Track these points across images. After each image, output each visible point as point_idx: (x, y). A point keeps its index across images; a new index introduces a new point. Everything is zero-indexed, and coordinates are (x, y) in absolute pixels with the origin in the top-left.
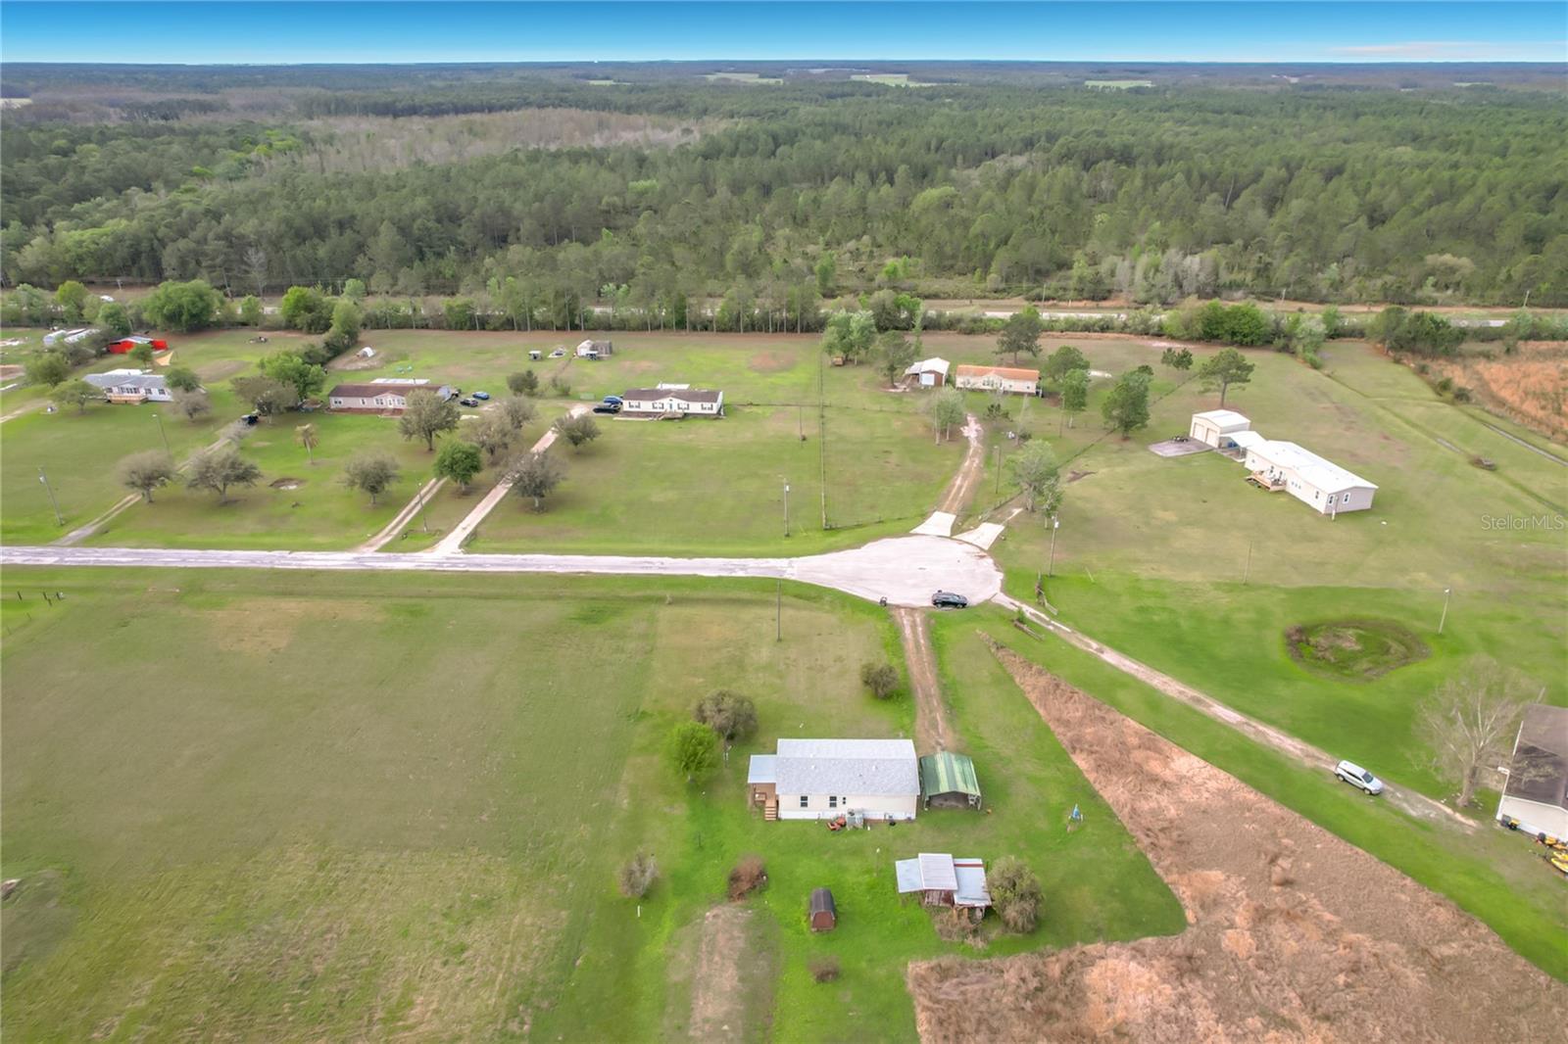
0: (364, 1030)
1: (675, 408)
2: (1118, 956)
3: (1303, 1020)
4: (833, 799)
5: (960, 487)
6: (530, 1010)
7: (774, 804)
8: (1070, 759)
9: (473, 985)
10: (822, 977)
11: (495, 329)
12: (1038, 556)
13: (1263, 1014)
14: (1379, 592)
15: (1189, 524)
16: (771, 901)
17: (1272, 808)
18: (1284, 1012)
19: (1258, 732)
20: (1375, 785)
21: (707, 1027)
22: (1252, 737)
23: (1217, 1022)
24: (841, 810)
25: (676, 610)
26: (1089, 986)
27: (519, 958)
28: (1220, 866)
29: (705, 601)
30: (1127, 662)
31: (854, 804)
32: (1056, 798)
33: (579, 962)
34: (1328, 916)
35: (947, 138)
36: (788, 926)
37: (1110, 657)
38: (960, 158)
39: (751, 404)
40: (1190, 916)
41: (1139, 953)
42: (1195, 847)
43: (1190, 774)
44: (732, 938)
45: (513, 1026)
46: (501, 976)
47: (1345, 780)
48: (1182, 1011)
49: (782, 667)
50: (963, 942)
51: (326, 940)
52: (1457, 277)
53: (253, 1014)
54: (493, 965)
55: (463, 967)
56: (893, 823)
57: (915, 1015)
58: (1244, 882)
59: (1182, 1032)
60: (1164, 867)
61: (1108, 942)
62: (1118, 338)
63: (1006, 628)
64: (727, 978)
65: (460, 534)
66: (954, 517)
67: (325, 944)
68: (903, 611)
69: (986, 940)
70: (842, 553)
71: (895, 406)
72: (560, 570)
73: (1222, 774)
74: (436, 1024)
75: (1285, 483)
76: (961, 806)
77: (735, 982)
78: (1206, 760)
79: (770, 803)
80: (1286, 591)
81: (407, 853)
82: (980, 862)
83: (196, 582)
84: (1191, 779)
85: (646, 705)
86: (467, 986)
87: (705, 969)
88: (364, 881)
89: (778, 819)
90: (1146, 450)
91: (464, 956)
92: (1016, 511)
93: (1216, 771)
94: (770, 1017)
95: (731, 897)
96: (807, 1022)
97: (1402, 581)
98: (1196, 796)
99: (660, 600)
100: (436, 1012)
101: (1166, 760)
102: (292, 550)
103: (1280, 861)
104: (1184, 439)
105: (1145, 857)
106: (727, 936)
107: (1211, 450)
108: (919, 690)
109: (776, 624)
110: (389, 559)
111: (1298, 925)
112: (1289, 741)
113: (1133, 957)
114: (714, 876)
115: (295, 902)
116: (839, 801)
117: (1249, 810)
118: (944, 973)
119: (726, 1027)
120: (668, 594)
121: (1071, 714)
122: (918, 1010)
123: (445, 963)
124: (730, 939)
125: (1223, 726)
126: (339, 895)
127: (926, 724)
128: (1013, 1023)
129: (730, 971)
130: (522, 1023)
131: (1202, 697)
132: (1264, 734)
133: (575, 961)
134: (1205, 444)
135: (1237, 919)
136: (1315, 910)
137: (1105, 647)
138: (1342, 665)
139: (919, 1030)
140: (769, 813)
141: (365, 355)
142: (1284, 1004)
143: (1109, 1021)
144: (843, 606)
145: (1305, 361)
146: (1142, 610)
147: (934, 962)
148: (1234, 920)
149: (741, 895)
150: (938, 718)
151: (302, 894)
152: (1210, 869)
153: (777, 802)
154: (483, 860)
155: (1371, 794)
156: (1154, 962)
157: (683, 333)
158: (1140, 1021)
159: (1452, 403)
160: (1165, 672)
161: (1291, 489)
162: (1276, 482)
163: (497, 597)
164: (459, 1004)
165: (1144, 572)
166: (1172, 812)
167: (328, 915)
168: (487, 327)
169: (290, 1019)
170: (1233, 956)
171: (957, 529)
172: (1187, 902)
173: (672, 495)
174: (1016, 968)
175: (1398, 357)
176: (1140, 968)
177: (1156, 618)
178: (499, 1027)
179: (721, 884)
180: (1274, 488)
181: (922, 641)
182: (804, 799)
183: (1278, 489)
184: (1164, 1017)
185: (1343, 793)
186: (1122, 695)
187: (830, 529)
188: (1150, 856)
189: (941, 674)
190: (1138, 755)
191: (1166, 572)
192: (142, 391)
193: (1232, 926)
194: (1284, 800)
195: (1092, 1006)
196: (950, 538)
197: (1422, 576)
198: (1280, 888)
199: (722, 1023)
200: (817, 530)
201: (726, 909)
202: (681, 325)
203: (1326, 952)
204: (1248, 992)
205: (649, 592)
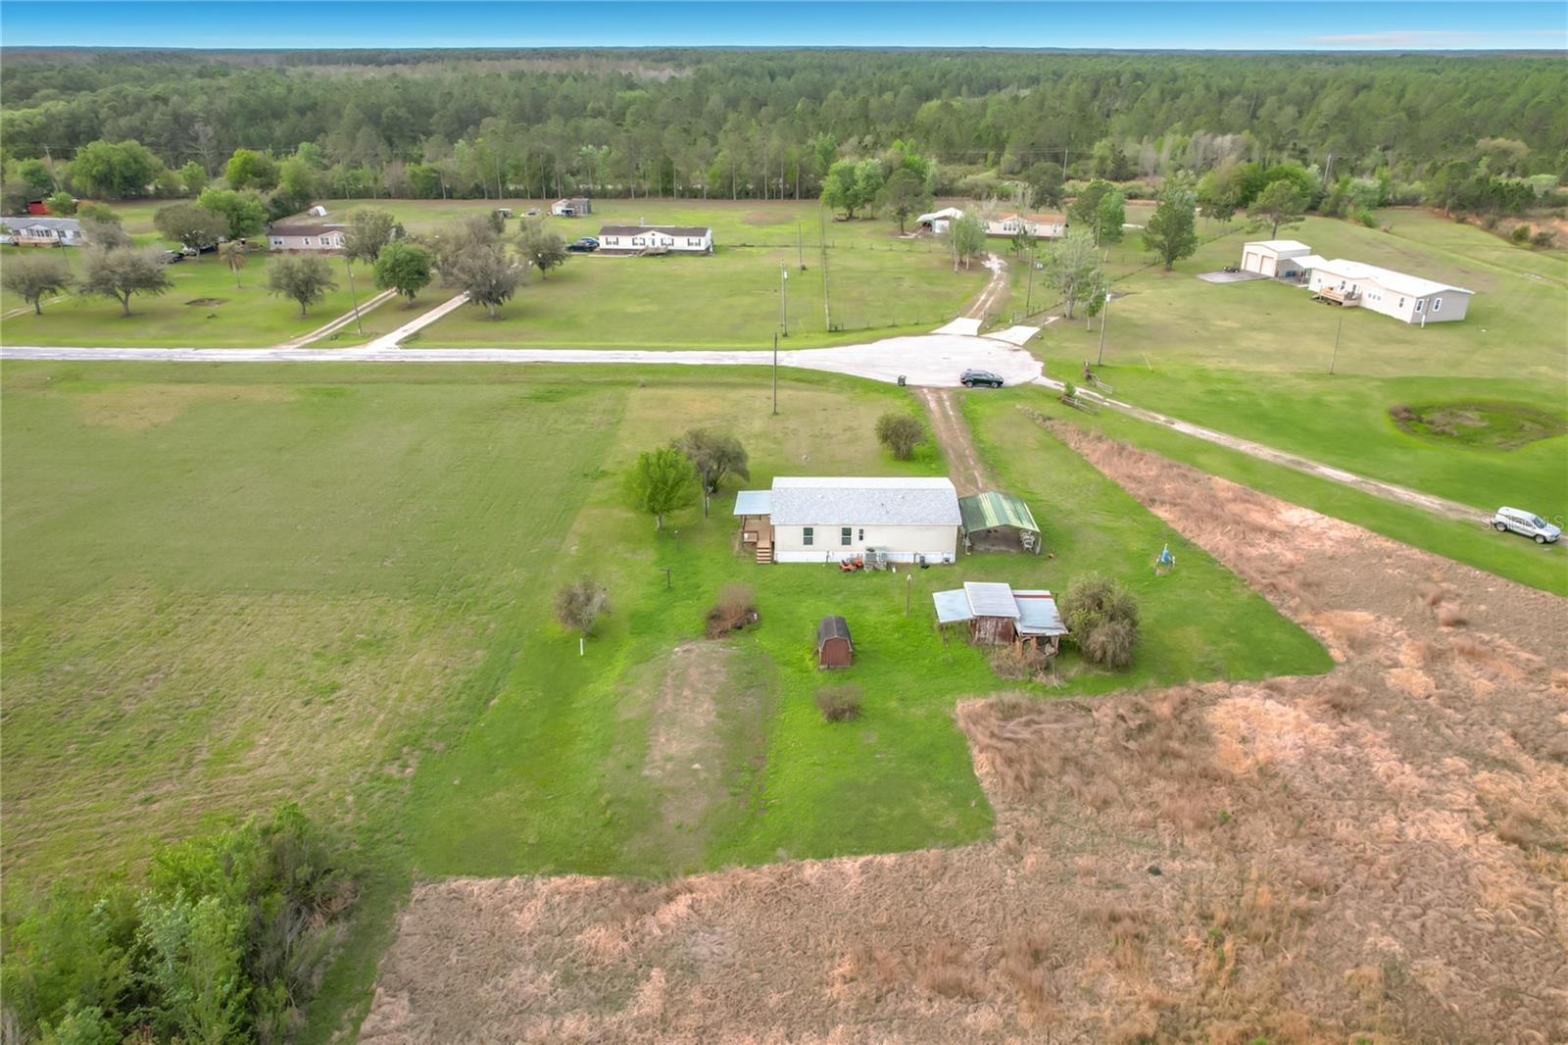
0: (176, 773)
1: (658, 244)
2: (1248, 694)
3: (1525, 760)
4: (847, 532)
5: (985, 301)
6: (417, 753)
7: (768, 545)
8: (1149, 512)
9: (340, 726)
10: (835, 716)
11: (464, 198)
12: (1081, 350)
13: (1463, 753)
14: (1495, 381)
15: (1254, 329)
16: (764, 640)
17: (1416, 553)
18: (1495, 751)
19: (1381, 490)
20: (1549, 531)
21: (669, 766)
22: (1375, 493)
23: (1401, 761)
24: (857, 550)
25: (649, 392)
26: (1213, 726)
27: (410, 698)
28: (1365, 608)
29: (685, 384)
30: (1205, 432)
31: (873, 539)
32: (1136, 545)
33: (495, 701)
34: (1524, 655)
35: (951, 72)
36: (786, 664)
37: (1181, 427)
38: (964, 89)
39: (744, 245)
40: (1336, 654)
41: (1274, 690)
42: (1327, 588)
43: (1304, 524)
44: (709, 672)
45: (392, 770)
46: (382, 717)
47: (1507, 530)
48: (1349, 750)
49: (779, 435)
50: (1030, 681)
51: (147, 680)
52: (1512, 160)
53: (19, 756)
54: (374, 705)
55: (330, 707)
56: (925, 566)
57: (970, 757)
58: (1401, 623)
59: (1354, 773)
60: (1293, 608)
61: (1232, 681)
62: (1147, 205)
63: (1053, 405)
64: (703, 713)
65: (400, 334)
66: (980, 322)
67: (146, 684)
68: (925, 390)
69: (1063, 677)
70: (850, 347)
71: (905, 247)
72: (512, 360)
73: (1345, 524)
74: (283, 767)
75: (1360, 297)
76: (1013, 551)
77: (712, 717)
78: (1322, 513)
79: (764, 544)
80: (1384, 380)
81: (277, 598)
82: (1048, 593)
83: (72, 374)
84: (1307, 528)
85: (608, 465)
86: (334, 727)
87: (670, 703)
88: (215, 622)
89: (776, 563)
90: (1193, 278)
91: (334, 696)
92: (1052, 319)
93: (1337, 521)
94: (762, 758)
95: (709, 635)
96: (815, 764)
97: (1522, 373)
98: (1317, 544)
99: (633, 384)
100: (285, 753)
101: (1272, 513)
102: (196, 348)
103: (1443, 604)
104: (1234, 270)
105: (1264, 599)
106: (703, 670)
107: (1267, 278)
108: (950, 451)
109: (772, 402)
110: (312, 354)
111: (1486, 664)
112: (1423, 498)
113: (1270, 697)
114: (689, 614)
115: (116, 643)
116: (855, 535)
117: (1389, 557)
118: (1009, 712)
119: (696, 766)
120: (642, 379)
121: (1143, 473)
122: (975, 751)
123: (307, 703)
124: (706, 673)
125: (1338, 485)
126: (178, 636)
127: (962, 480)
128: (1112, 765)
129: (705, 706)
130: (405, 766)
131: (1302, 460)
132: (1390, 492)
133: (488, 701)
134: (1260, 274)
135: (1401, 657)
136: (1505, 649)
137: (1174, 420)
138: (1468, 439)
139: (977, 774)
140: (761, 556)
141: (317, 214)
142: (1490, 745)
143: (1249, 762)
144: (853, 388)
145: (1357, 221)
146: (1212, 392)
147: (993, 698)
148: (1397, 659)
149: (724, 633)
150: (977, 474)
151: (127, 637)
152: (1353, 609)
153: (773, 543)
154: (380, 602)
155: (1545, 542)
156: (1299, 700)
157: (670, 198)
158: (1292, 762)
159: (1532, 250)
160: (1254, 440)
161: (1368, 303)
162: (1349, 296)
163: (435, 382)
164: (318, 746)
165: (1210, 365)
166: (1290, 556)
167: (157, 655)
168: (454, 195)
169: (73, 761)
170: (1406, 695)
171: (982, 331)
172: (1330, 641)
173: (653, 308)
174: (1109, 707)
175: (1461, 217)
176: (1280, 707)
177: (1232, 399)
178: (370, 770)
179: (698, 622)
180: (1347, 303)
181: (951, 413)
182: (808, 532)
183: (1352, 303)
184: (1325, 757)
185: (1509, 543)
186: (1202, 459)
187: (834, 330)
188: (1270, 598)
189: (976, 440)
190: (1237, 508)
191: (1234, 364)
192: (55, 234)
193: (1396, 664)
194: (1432, 549)
195: (1221, 745)
196: (978, 336)
197: (1543, 369)
198: (1451, 629)
199: (692, 761)
200: (820, 332)
201: (701, 645)
202: (667, 192)
203: (1533, 691)
204: (1436, 730)
205: (619, 378)
